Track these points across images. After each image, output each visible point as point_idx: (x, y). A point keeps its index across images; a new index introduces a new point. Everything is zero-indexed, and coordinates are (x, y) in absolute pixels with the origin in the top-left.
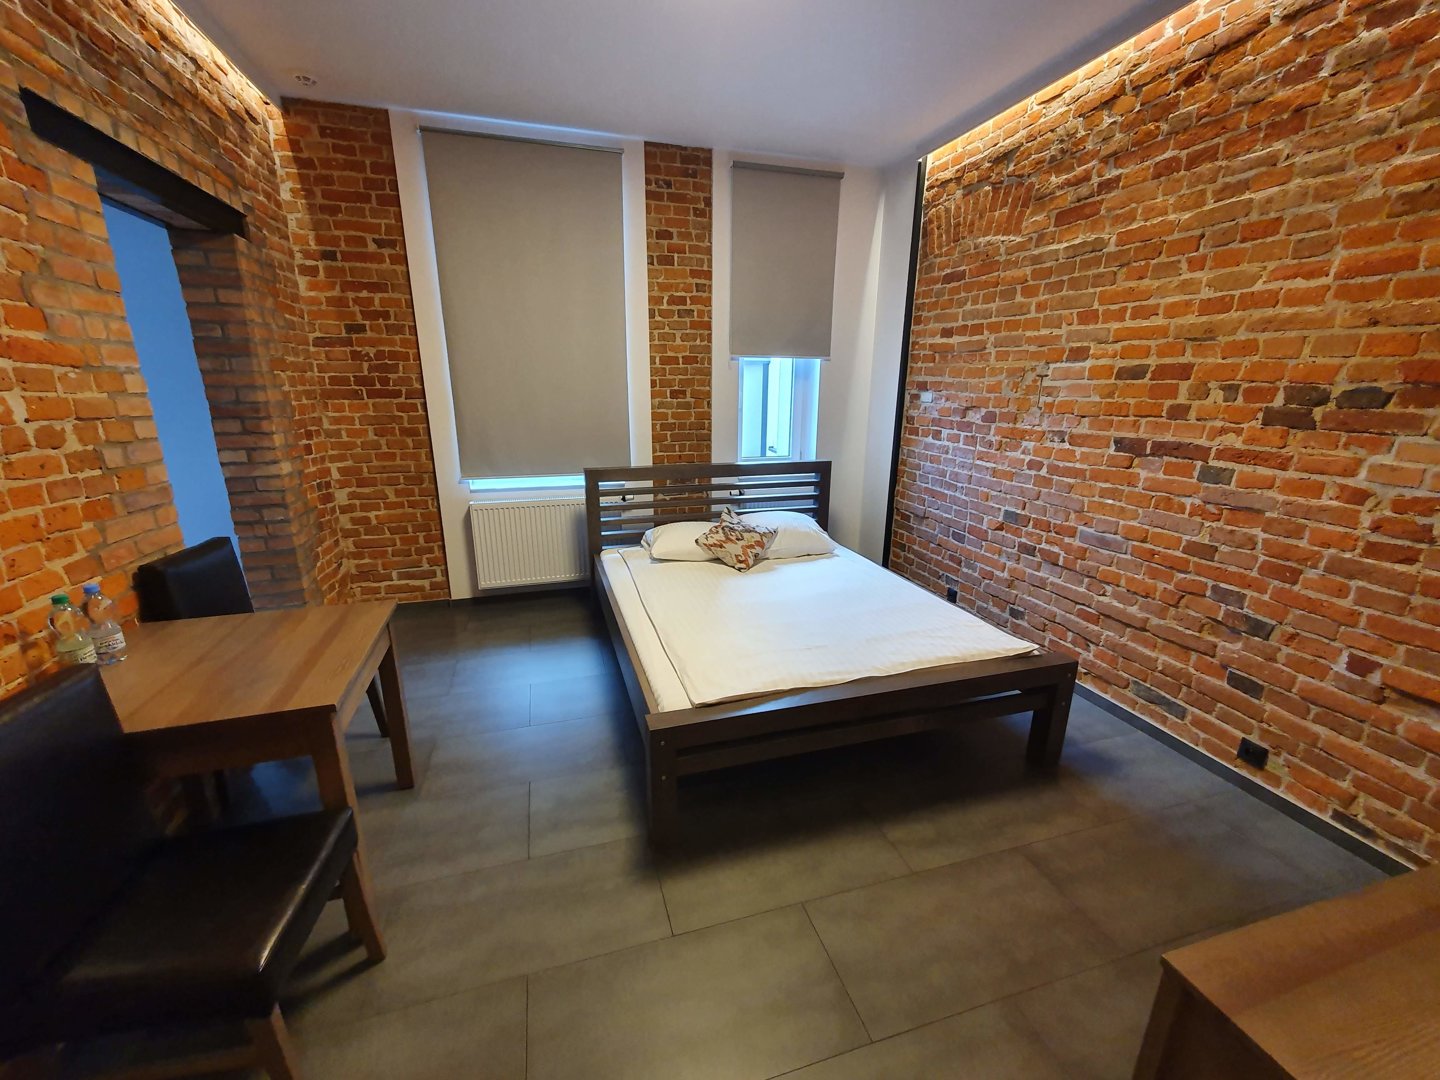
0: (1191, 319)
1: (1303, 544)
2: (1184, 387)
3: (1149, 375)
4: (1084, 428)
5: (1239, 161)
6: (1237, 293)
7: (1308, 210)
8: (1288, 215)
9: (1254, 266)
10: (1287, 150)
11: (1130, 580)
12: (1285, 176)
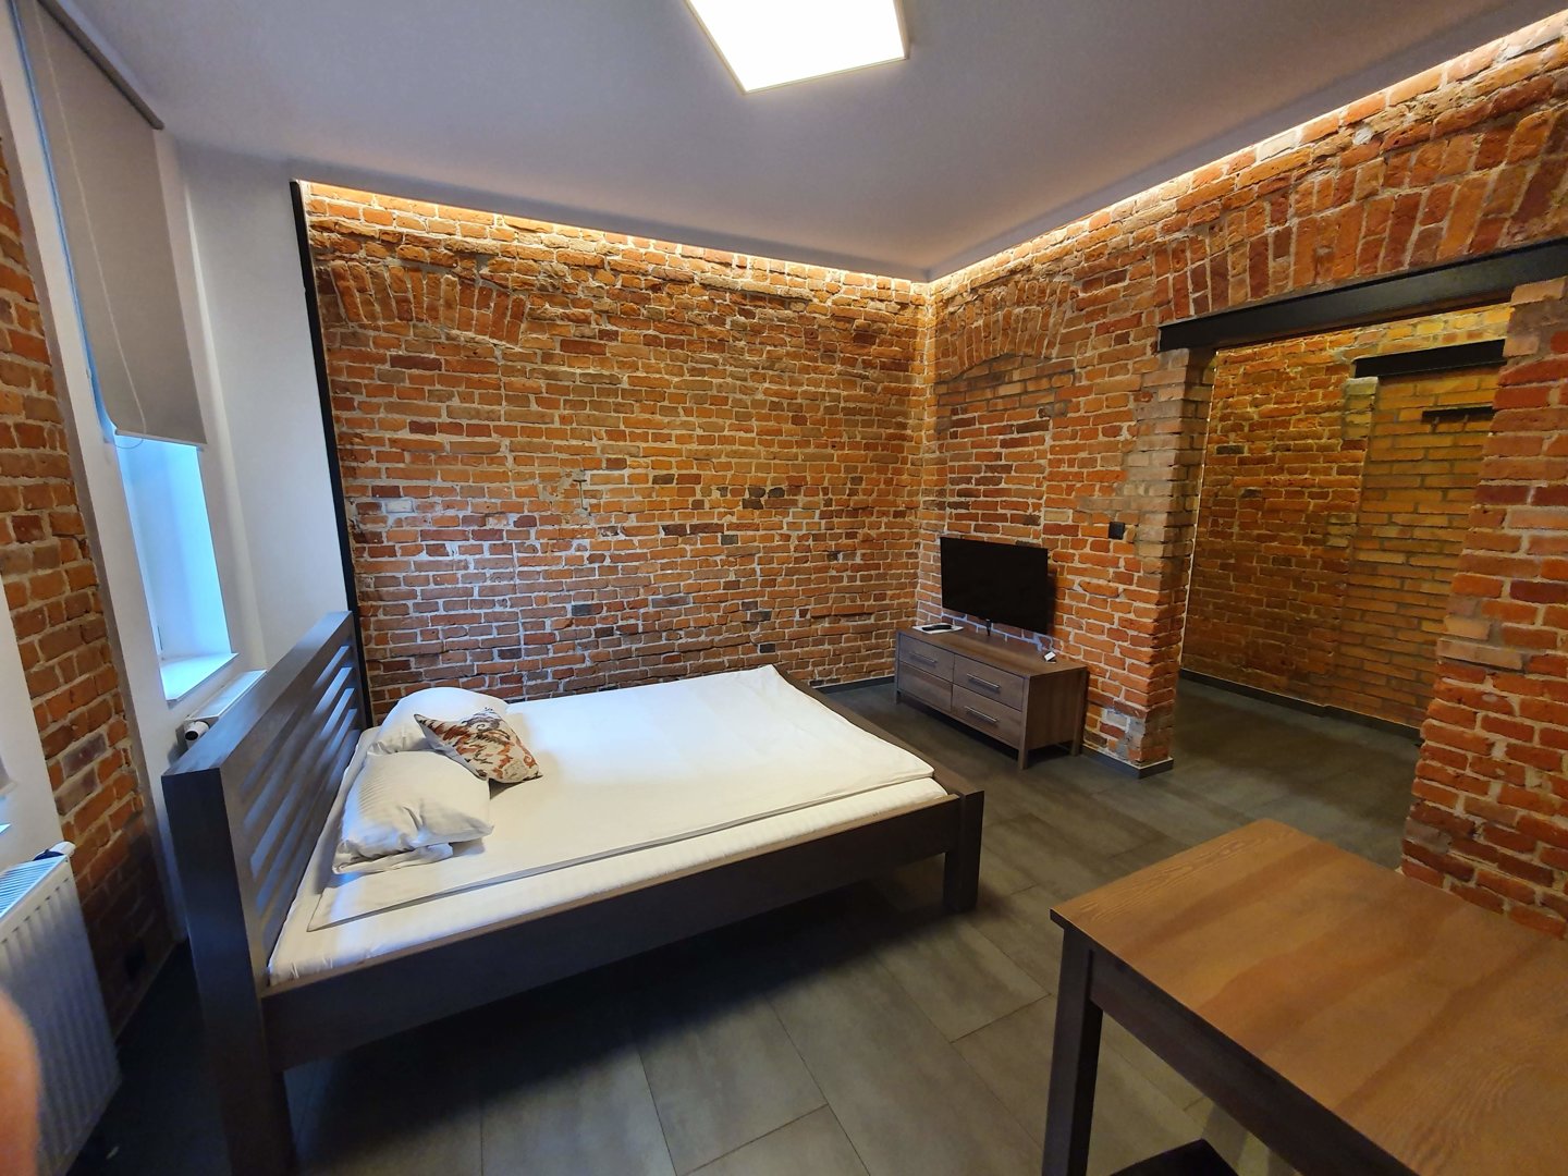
0: (694, 446)
1: (775, 565)
2: (698, 488)
4: (632, 521)
5: (698, 356)
6: (716, 435)
7: (739, 396)
8: (731, 396)
9: (720, 421)
10: (721, 361)
11: (695, 620)
12: (723, 374)
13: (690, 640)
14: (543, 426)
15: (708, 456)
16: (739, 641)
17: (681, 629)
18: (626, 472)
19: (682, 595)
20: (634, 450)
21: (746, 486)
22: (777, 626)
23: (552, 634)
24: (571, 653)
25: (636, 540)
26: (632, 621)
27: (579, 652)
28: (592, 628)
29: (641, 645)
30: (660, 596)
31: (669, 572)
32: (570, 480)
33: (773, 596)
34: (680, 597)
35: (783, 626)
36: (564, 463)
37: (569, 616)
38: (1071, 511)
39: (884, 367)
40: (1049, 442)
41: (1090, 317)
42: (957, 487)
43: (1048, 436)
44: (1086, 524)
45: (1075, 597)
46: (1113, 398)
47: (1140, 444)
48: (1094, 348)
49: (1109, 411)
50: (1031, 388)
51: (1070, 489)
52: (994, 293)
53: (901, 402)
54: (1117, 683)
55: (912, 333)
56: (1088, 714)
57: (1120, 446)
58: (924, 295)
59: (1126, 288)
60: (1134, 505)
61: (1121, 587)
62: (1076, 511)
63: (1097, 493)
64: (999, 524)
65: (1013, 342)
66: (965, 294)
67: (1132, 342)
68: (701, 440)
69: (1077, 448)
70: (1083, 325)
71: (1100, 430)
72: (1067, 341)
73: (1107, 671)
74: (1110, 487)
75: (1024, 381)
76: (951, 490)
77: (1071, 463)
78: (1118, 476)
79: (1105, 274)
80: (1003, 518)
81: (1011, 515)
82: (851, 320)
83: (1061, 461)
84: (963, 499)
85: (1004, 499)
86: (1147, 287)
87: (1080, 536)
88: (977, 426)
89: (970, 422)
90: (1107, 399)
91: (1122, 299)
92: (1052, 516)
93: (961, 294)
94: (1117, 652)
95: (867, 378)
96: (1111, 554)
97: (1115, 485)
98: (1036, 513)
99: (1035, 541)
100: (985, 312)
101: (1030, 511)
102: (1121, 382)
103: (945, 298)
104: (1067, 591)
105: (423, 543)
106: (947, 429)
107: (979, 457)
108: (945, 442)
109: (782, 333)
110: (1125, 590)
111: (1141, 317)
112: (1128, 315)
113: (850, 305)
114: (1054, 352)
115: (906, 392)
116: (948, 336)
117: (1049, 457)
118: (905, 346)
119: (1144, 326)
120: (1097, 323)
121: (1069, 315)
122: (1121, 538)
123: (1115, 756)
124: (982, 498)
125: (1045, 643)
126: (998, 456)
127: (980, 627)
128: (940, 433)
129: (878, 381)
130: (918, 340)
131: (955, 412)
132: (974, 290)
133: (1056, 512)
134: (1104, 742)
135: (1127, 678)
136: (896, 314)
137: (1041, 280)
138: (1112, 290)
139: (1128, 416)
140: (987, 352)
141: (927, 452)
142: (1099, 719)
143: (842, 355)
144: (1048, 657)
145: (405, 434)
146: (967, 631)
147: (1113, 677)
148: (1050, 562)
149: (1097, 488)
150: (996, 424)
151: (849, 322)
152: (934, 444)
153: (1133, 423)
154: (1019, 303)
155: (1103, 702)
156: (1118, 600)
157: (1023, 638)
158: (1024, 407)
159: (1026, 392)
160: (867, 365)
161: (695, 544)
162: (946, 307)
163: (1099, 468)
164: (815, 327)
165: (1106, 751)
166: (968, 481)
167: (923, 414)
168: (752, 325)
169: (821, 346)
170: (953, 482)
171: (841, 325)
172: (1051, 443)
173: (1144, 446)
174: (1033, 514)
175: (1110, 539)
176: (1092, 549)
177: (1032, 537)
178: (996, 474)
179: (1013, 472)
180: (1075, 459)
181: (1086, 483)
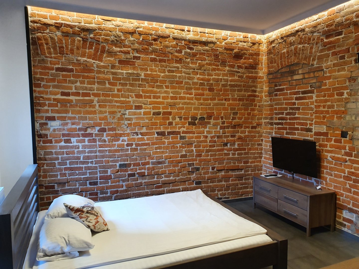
0: (169, 100)
1: (201, 148)
2: (170, 117)
3: (161, 114)
4: (144, 130)
5: (171, 65)
6: (178, 96)
7: (187, 81)
8: (184, 81)
9: (180, 90)
10: (180, 67)
11: (169, 170)
12: (181, 72)
13: (166, 179)
14: (111, 93)
15: (175, 104)
16: (186, 179)
17: (163, 174)
18: (142, 111)
19: (163, 160)
20: (146, 102)
21: (190, 116)
22: (202, 173)
23: (110, 176)
24: (118, 183)
25: (145, 137)
26: (143, 171)
27: (121, 183)
28: (127, 173)
29: (146, 181)
30: (155, 160)
31: (159, 150)
32: (120, 114)
33: (201, 161)
34: (163, 161)
35: (205, 173)
36: (118, 107)
37: (118, 168)
38: (325, 126)
39: (246, 68)
40: (315, 98)
41: (329, 49)
42: (278, 116)
43: (314, 96)
44: (331, 132)
45: (329, 162)
46: (339, 81)
47: (352, 99)
48: (331, 61)
49: (338, 86)
50: (306, 76)
51: (324, 117)
52: (290, 39)
53: (253, 82)
54: (348, 199)
55: (258, 54)
56: (337, 213)
57: (344, 100)
58: (262, 40)
59: (343, 38)
60: (351, 124)
61: (348, 158)
62: (327, 126)
63: (335, 119)
64: (296, 132)
65: (298, 58)
66: (278, 39)
67: (346, 59)
68: (172, 98)
69: (326, 101)
70: (327, 52)
71: (335, 94)
72: (320, 58)
73: (344, 194)
74: (341, 116)
75: (303, 74)
76: (275, 117)
77: (324, 107)
78: (343, 112)
79: (334, 32)
80: (297, 129)
81: (301, 128)
82: (232, 50)
83: (319, 106)
84: (280, 121)
85: (298, 121)
86: (351, 38)
87: (329, 137)
88: (285, 91)
89: (282, 90)
90: (337, 81)
91: (342, 42)
92: (317, 128)
93: (277, 39)
94: (348, 186)
95: (239, 72)
96: (343, 144)
97: (343, 116)
98: (311, 127)
99: (311, 139)
100: (287, 46)
101: (308, 126)
102: (343, 75)
103: (270, 41)
104: (325, 160)
105: (63, 138)
106: (273, 92)
107: (286, 104)
108: (272, 98)
109: (205, 55)
110: (349, 159)
111: (349, 49)
112: (344, 48)
113: (232, 44)
114: (315, 63)
115: (256, 78)
116: (272, 56)
117: (315, 104)
118: (255, 60)
119: (350, 53)
120: (332, 51)
121: (320, 48)
122: (346, 138)
123: (350, 232)
124: (288, 121)
125: (317, 182)
126: (294, 104)
127: (289, 175)
128: (270, 94)
129: (243, 73)
130: (260, 57)
131: (276, 86)
132: (282, 38)
133: (319, 127)
134: (344, 226)
135: (353, 197)
136: (251, 47)
137: (309, 34)
138: (338, 39)
139: (346, 88)
140: (288, 62)
141: (265, 102)
142: (342, 215)
143: (229, 64)
144: (318, 188)
145: (59, 97)
146: (284, 177)
147: (347, 197)
148: (317, 147)
149: (335, 117)
150: (293, 91)
151: (232, 51)
152: (268, 98)
153: (348, 91)
154: (300, 44)
155: (343, 208)
156: (346, 163)
157: (308, 180)
158: (304, 84)
159: (304, 78)
160: (239, 67)
161: (169, 139)
162: (271, 45)
163: (335, 109)
164: (218, 53)
165: (346, 229)
166: (282, 114)
167: (263, 86)
168: (192, 53)
169: (220, 60)
170: (276, 114)
171: (228, 52)
172: (316, 98)
173: (354, 100)
174: (309, 127)
175: (342, 138)
176: (334, 142)
177: (309, 137)
178: (294, 111)
179: (301, 110)
180: (325, 105)
181: (331, 115)
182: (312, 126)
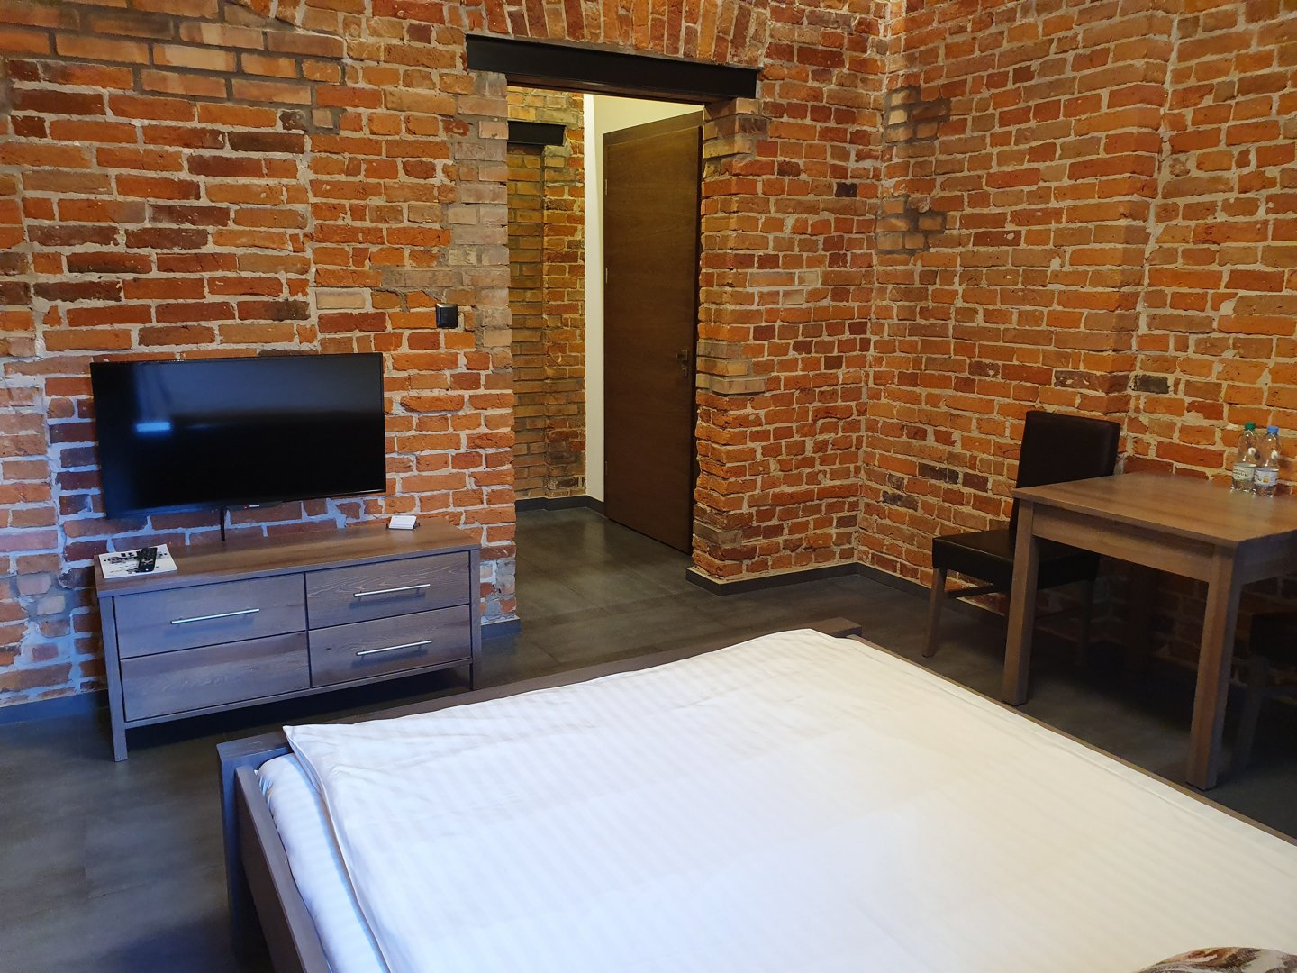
38: (368, 291)
40: (305, 175)
43: (302, 163)
44: (397, 310)
46: (418, 119)
47: (463, 192)
48: (375, 33)
49: (410, 138)
51: (360, 256)
61: (467, 394)
62: (376, 290)
63: (407, 262)
64: (214, 325)
67: (434, 44)
69: (364, 191)
71: (400, 166)
73: (460, 514)
74: (427, 252)
75: (232, 50)
78: (437, 237)
80: (222, 311)
81: (239, 304)
83: (335, 210)
84: (92, 277)
85: (219, 274)
87: (389, 329)
88: (111, 117)
90: (406, 119)
92: (328, 301)
94: (470, 484)
97: (435, 250)
98: (299, 297)
99: (306, 347)
101: (285, 294)
102: (426, 99)
106: (3, 110)
107: (129, 186)
110: (470, 397)
111: (441, 10)
114: (298, 16)
117: (313, 200)
119: (447, 25)
122: (455, 327)
133: (339, 294)
135: (487, 513)
139: (441, 150)
147: (471, 518)
149: (407, 253)
150: (171, 123)
156: (461, 413)
157: (305, 518)
158: (241, 101)
159: (242, 74)
163: (406, 224)
172: (312, 176)
173: (470, 196)
174: (291, 299)
175: (438, 330)
176: (410, 347)
177: (296, 339)
178: (187, 226)
179: (231, 223)
180: (364, 207)
181: (387, 245)
182: (305, 294)
